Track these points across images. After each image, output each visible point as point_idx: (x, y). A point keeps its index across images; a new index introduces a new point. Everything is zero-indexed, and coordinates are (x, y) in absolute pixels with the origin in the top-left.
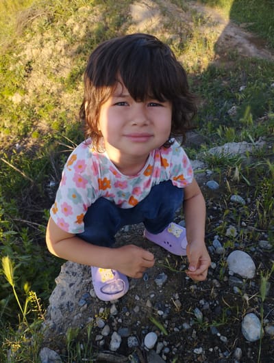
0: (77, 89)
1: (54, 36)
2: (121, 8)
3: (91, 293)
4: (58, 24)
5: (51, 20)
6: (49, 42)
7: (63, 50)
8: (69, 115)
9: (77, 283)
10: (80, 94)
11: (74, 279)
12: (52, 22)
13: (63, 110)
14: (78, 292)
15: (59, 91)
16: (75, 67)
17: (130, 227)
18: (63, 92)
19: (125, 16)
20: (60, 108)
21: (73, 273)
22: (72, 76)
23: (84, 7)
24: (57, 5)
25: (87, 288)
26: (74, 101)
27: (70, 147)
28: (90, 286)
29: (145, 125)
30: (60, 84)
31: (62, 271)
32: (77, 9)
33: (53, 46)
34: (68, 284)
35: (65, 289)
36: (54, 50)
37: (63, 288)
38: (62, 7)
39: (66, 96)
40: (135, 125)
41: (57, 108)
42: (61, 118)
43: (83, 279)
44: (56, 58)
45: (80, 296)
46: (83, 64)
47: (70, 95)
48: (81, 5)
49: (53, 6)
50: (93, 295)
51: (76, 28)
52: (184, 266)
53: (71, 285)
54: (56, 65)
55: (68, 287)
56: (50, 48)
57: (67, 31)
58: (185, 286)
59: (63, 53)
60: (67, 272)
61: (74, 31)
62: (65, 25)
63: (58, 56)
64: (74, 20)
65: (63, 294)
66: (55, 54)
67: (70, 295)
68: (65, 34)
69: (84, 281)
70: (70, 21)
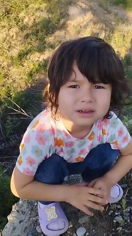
0: (23, 66)
1: (9, 25)
2: (61, 8)
3: (37, 229)
4: (12, 16)
5: (8, 12)
6: (4, 29)
7: (15, 36)
8: (15, 85)
9: (26, 220)
10: (25, 69)
11: (23, 217)
12: (8, 14)
13: (11, 81)
14: (26, 228)
15: (9, 66)
16: (23, 49)
17: (69, 178)
18: (12, 67)
19: (64, 14)
20: (8, 79)
21: (22, 212)
22: (20, 56)
23: (33, 5)
24: (13, 2)
25: (34, 225)
26: (20, 75)
27: (17, 111)
28: (36, 223)
29: (91, 102)
30: (10, 61)
31: (13, 210)
32: (28, 6)
33: (7, 32)
34: (18, 221)
35: (16, 225)
36: (7, 35)
37: (14, 224)
38: (16, 4)
39: (14, 70)
40: (83, 101)
41: (6, 79)
42: (8, 87)
43: (30, 217)
44: (9, 41)
45: (28, 231)
46: (29, 47)
47: (17, 70)
48: (31, 3)
49: (10, 2)
50: (39, 231)
51: (26, 20)
52: (112, 211)
53: (20, 222)
54: (8, 46)
55: (18, 223)
56: (4, 33)
57: (19, 22)
58: (113, 228)
59: (14, 38)
60: (17, 211)
61: (24, 22)
62: (18, 17)
63: (11, 40)
64: (25, 14)
65: (14, 229)
66: (8, 38)
67: (20, 229)
68: (17, 24)
69: (31, 219)
70: (22, 15)
